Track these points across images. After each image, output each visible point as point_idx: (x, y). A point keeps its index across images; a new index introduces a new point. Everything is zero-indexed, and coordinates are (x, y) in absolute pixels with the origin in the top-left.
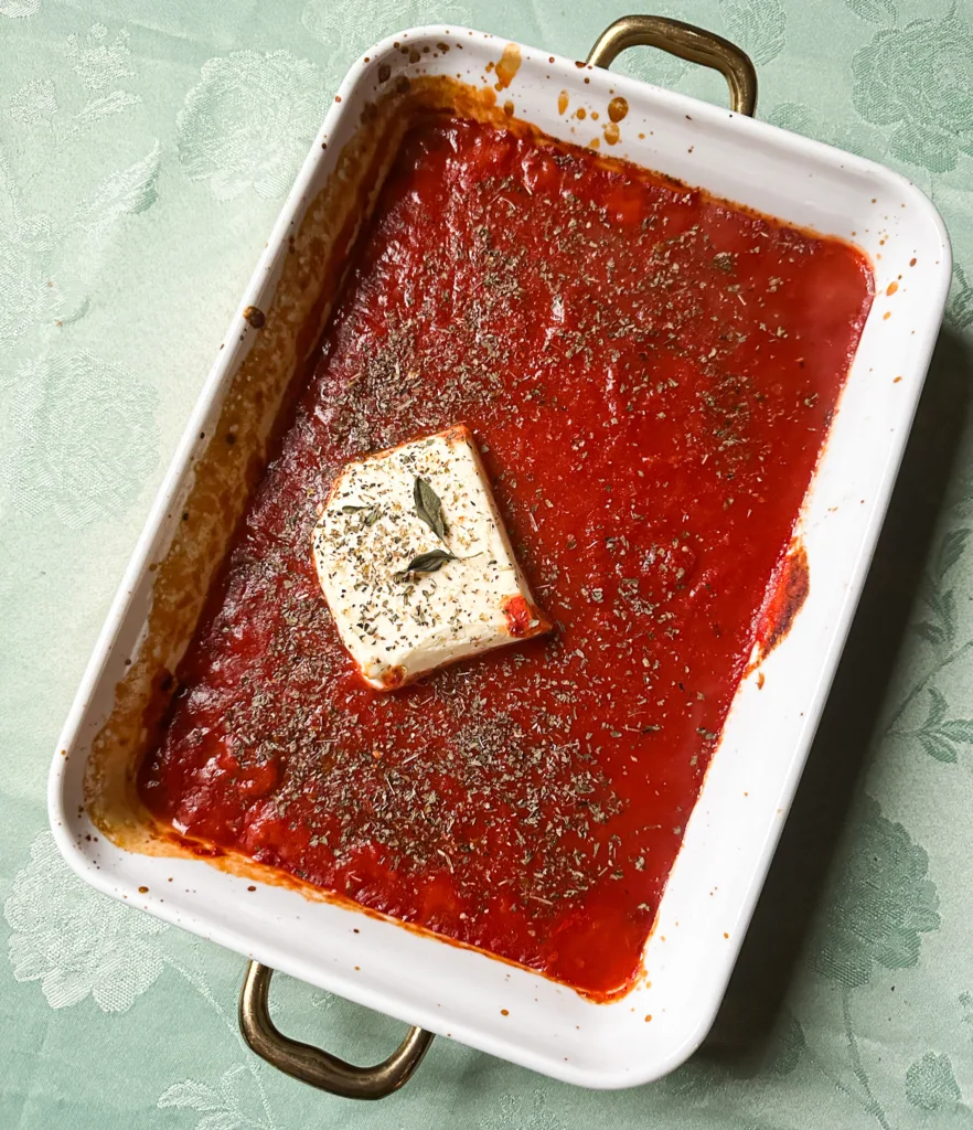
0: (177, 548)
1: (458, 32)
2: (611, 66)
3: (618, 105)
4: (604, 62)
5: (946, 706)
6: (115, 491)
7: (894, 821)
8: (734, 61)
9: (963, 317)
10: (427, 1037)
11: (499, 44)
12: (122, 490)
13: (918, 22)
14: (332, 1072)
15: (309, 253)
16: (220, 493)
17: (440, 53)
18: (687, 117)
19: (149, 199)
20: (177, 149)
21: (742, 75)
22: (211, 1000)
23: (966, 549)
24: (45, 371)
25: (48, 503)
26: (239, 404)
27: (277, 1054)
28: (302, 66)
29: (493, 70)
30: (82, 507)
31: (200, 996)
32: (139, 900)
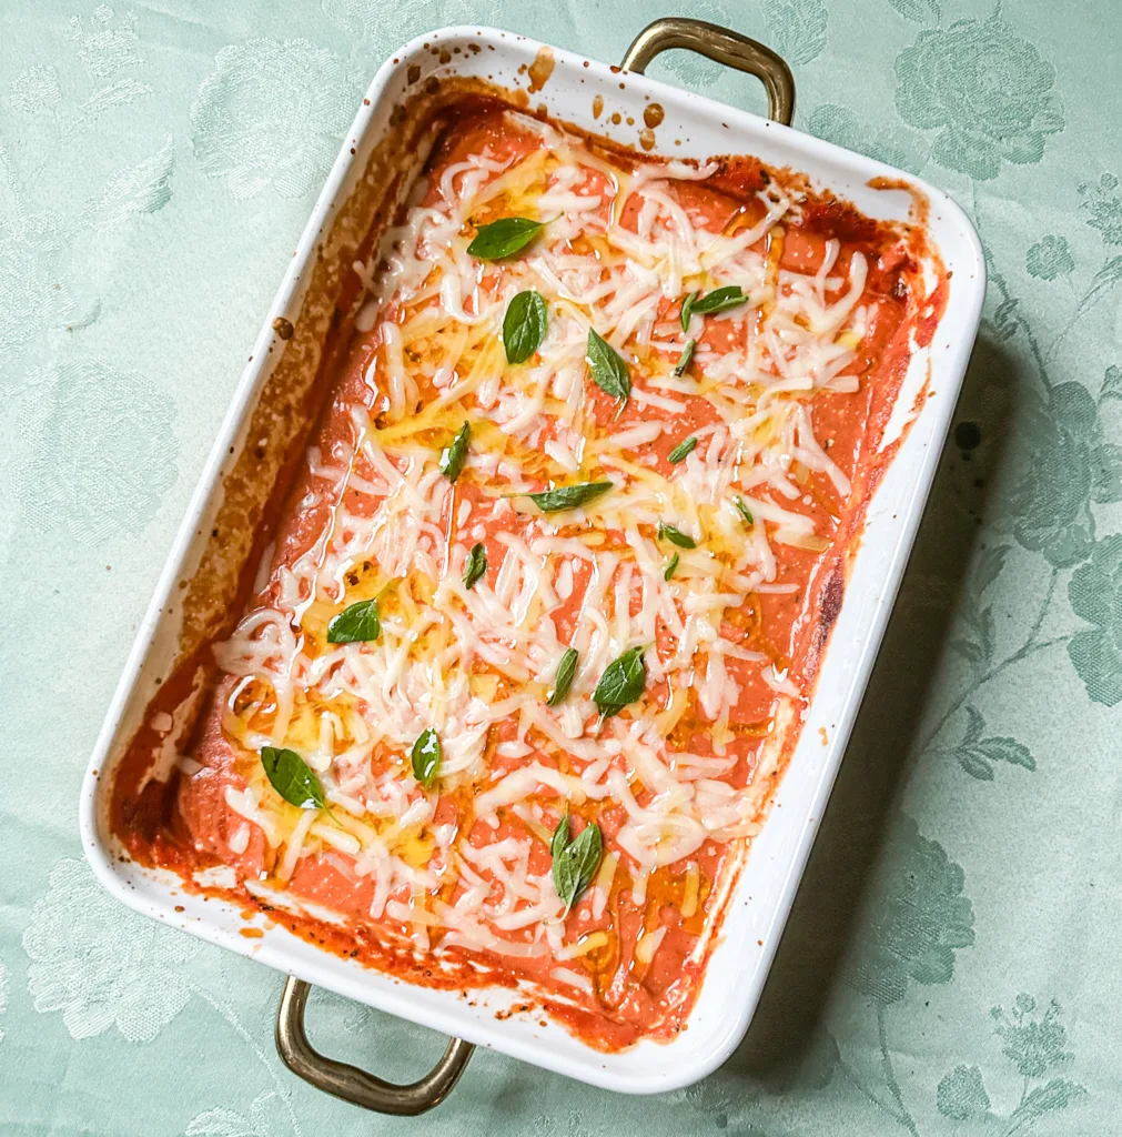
0: (207, 565)
1: (490, 34)
2: (646, 71)
3: (654, 111)
4: (639, 67)
5: (983, 725)
6: (132, 506)
7: (931, 839)
8: (772, 68)
9: (1006, 328)
10: (467, 1049)
11: (533, 47)
13: (960, 23)
14: (370, 1089)
15: (338, 262)
16: (250, 508)
17: (471, 53)
18: (724, 125)
19: (164, 197)
20: (191, 144)
21: (780, 83)
22: (240, 1028)
23: (1005, 566)
24: (55, 378)
25: (61, 518)
26: (268, 417)
27: (316, 1073)
28: (322, 56)
29: (526, 72)
30: (97, 523)
31: (229, 1024)
32: (176, 919)
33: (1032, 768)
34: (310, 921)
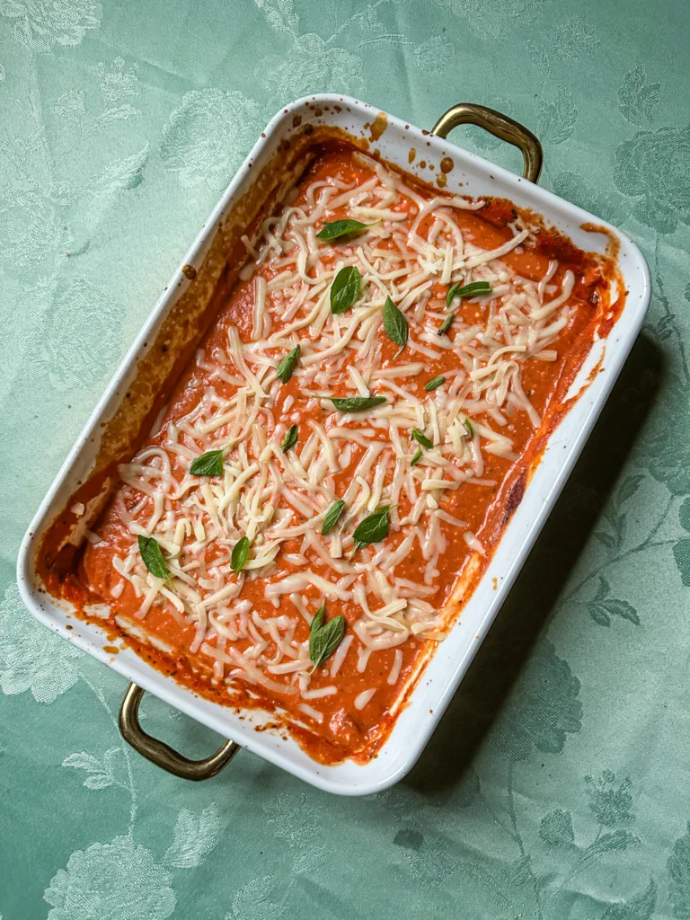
0: (121, 415)
1: (349, 100)
2: (448, 136)
3: (447, 162)
4: (443, 134)
5: (609, 589)
7: (562, 659)
8: (529, 143)
10: (235, 747)
11: (375, 112)
12: (94, 370)
13: (666, 129)
14: (171, 759)
15: (231, 234)
16: (153, 382)
17: (335, 112)
18: (492, 177)
19: (137, 181)
20: (160, 150)
21: (533, 153)
22: (105, 704)
23: (639, 488)
24: (55, 285)
25: (45, 372)
26: (172, 327)
27: (139, 743)
28: (249, 104)
29: (369, 128)
30: (67, 378)
31: (99, 701)
32: (66, 634)
33: (637, 623)
34: (150, 647)
